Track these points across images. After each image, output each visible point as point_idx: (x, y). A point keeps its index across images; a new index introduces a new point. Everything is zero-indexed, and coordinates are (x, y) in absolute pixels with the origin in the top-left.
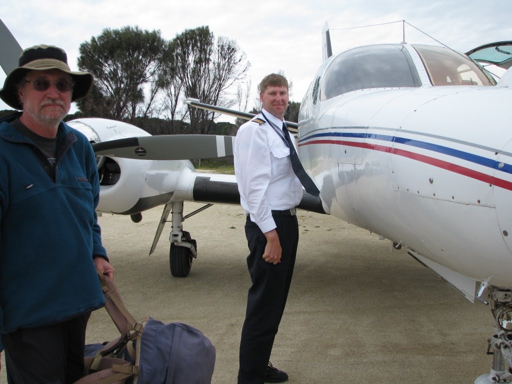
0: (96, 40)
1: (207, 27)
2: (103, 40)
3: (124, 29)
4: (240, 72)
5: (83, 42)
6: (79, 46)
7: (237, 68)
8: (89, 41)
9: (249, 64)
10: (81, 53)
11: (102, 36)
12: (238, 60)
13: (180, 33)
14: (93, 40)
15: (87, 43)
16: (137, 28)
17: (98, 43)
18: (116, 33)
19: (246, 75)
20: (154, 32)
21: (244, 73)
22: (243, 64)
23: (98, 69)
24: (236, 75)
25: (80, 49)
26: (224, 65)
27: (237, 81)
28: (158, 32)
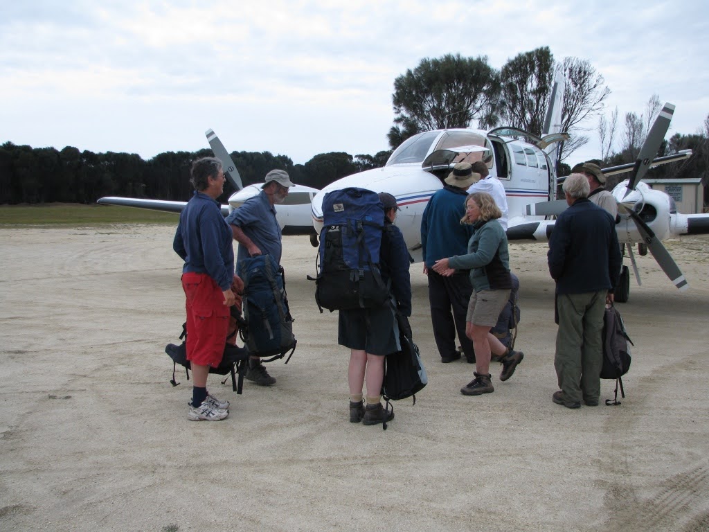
0: (413, 72)
1: (547, 48)
2: (420, 72)
3: (444, 57)
4: (596, 101)
5: (398, 76)
6: (394, 81)
7: (592, 97)
8: (404, 74)
9: (608, 90)
10: (396, 88)
11: (419, 68)
12: (593, 87)
13: (513, 58)
14: (409, 73)
15: (402, 76)
16: (458, 56)
17: (415, 76)
18: (436, 63)
19: (603, 104)
20: (479, 59)
21: (602, 102)
22: (600, 89)
23: (417, 106)
24: (590, 105)
25: (395, 84)
26: (575, 93)
27: (591, 112)
28: (484, 59)
